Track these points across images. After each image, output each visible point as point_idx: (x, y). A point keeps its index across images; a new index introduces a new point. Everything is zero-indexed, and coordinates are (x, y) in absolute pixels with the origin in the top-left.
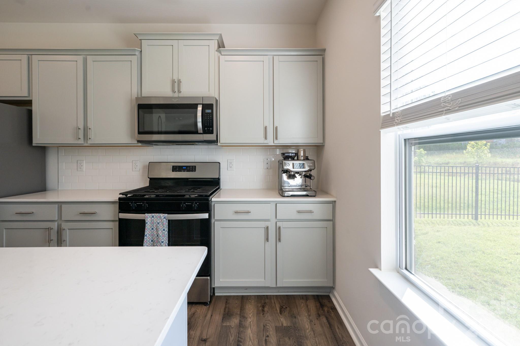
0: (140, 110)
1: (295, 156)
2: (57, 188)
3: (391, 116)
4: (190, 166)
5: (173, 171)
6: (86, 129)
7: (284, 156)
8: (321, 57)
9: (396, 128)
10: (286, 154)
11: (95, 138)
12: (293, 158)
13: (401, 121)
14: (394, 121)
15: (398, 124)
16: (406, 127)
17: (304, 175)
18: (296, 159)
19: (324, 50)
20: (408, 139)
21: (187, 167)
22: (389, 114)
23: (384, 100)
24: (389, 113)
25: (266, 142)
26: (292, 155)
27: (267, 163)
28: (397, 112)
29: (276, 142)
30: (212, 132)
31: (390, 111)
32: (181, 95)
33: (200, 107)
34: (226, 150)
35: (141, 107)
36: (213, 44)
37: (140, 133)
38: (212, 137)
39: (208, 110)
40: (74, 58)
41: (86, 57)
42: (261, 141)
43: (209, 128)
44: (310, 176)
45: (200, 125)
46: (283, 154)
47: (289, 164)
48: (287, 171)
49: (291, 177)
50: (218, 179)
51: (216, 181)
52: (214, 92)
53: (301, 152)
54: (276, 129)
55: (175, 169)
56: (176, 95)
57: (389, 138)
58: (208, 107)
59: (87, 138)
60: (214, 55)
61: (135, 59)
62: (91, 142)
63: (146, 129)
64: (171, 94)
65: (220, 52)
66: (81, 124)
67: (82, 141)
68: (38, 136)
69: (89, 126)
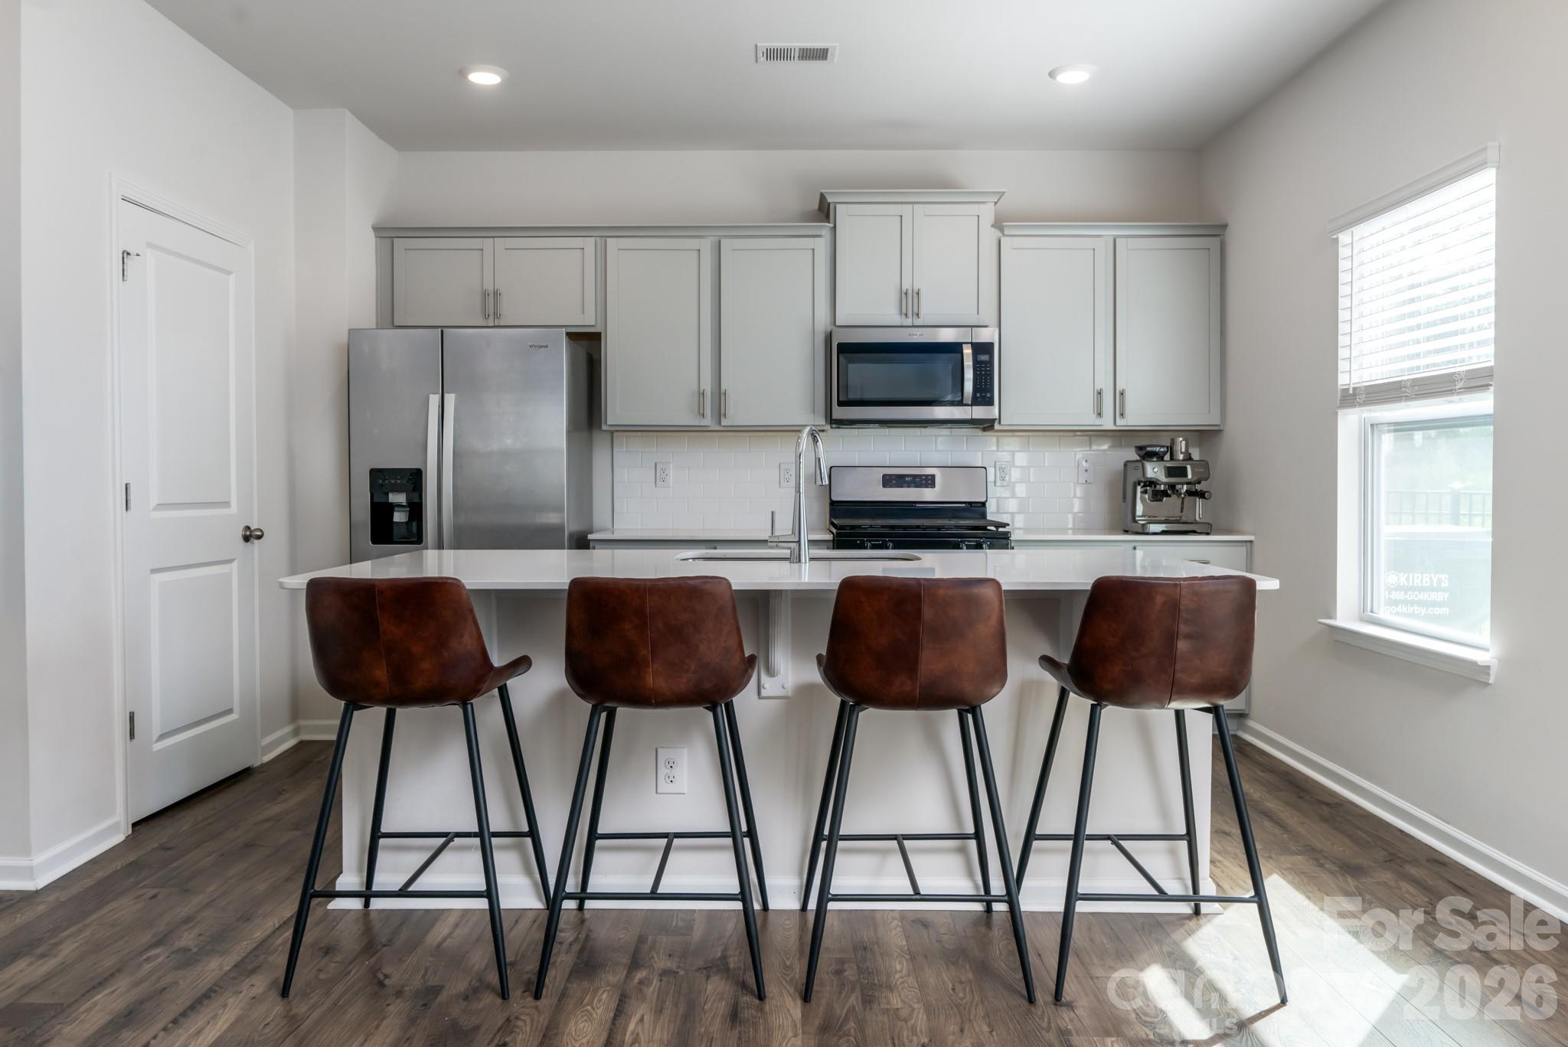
0: (840, 355)
1: (1166, 453)
2: (610, 526)
3: (1351, 392)
4: (920, 476)
5: (884, 486)
6: (719, 395)
7: (1143, 452)
8: (1217, 240)
9: (1357, 409)
10: (1149, 449)
11: (738, 413)
12: (1162, 455)
13: (1364, 401)
14: (1356, 399)
15: (1360, 405)
16: (1370, 410)
17: (1187, 491)
18: (1169, 459)
19: (1225, 227)
20: (1377, 424)
21: (915, 476)
22: (1348, 389)
23: (1342, 365)
24: (1347, 387)
25: (1098, 421)
26: (1162, 450)
27: (1086, 471)
28: (1360, 388)
29: (1119, 422)
30: (990, 403)
31: (1349, 384)
32: (918, 322)
33: (968, 351)
34: (990, 440)
35: (844, 348)
36: (988, 213)
37: (841, 404)
38: (992, 412)
39: (984, 358)
40: (693, 243)
41: (720, 242)
42: (1089, 420)
43: (984, 394)
44: (1201, 495)
45: (969, 386)
46: (1140, 448)
47: (1154, 470)
48: (1152, 483)
49: (1158, 496)
50: (983, 504)
51: (977, 508)
52: (988, 314)
53: (1181, 445)
54: (1120, 396)
55: (889, 481)
56: (909, 322)
57: (1349, 423)
58: (983, 350)
59: (719, 413)
60: (989, 235)
61: (821, 245)
62: (724, 422)
63: (853, 395)
64: (897, 320)
65: (1001, 229)
66: (707, 385)
67: (708, 421)
68: (617, 409)
69: (723, 388)
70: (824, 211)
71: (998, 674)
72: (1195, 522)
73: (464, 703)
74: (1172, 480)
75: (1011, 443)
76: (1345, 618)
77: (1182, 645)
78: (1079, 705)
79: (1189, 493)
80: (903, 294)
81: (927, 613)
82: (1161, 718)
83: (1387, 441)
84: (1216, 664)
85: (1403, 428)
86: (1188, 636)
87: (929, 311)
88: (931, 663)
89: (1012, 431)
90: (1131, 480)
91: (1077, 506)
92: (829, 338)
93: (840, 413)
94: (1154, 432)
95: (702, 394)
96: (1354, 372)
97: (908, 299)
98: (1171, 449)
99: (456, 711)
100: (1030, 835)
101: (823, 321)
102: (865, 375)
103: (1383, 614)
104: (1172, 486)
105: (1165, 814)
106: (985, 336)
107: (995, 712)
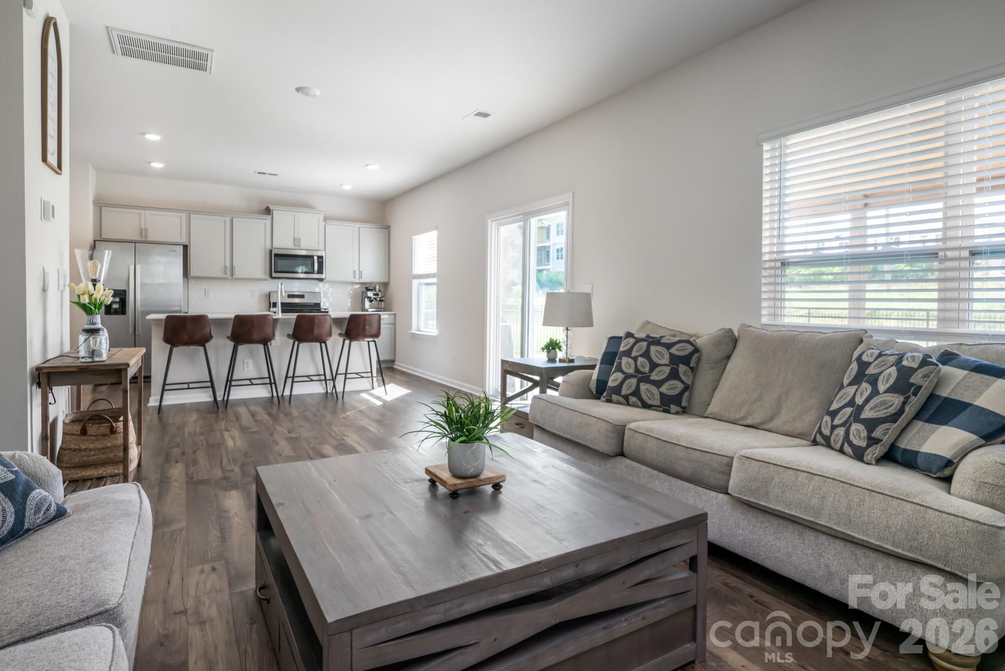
0: (275, 257)
3: (415, 276)
4: (300, 295)
5: (288, 298)
6: (232, 268)
8: (387, 230)
9: (417, 280)
10: (369, 288)
11: (238, 274)
12: (372, 290)
14: (417, 277)
16: (420, 280)
18: (374, 291)
19: (389, 227)
20: (421, 284)
21: (298, 295)
24: (415, 274)
25: (355, 280)
26: (373, 288)
27: (351, 294)
28: (417, 275)
29: (360, 280)
30: (322, 273)
32: (300, 248)
33: (316, 258)
34: (321, 284)
35: (276, 255)
36: (322, 217)
37: (275, 272)
38: (323, 276)
39: (321, 260)
40: (223, 218)
41: (232, 219)
42: (352, 279)
43: (320, 271)
44: (382, 301)
45: (316, 268)
46: (366, 288)
47: (370, 294)
48: (369, 298)
49: (371, 301)
50: (320, 304)
51: (318, 305)
52: (322, 247)
53: (378, 288)
54: (360, 273)
55: (290, 296)
56: (297, 248)
57: (415, 283)
58: (320, 258)
59: (232, 274)
60: (322, 223)
61: (268, 222)
62: (234, 276)
63: (279, 269)
64: (292, 246)
65: (326, 222)
66: (228, 264)
67: (228, 276)
68: (194, 271)
69: (234, 265)
70: (268, 211)
71: (330, 335)
72: (382, 308)
73: (203, 345)
74: (375, 297)
75: (327, 286)
76: (414, 331)
77: (367, 327)
78: (347, 342)
79: (379, 300)
80: (295, 239)
81: (316, 321)
82: (364, 343)
83: (424, 287)
84: (374, 331)
85: (427, 284)
86: (368, 325)
87: (303, 245)
88: (316, 332)
89: (329, 282)
90: (364, 297)
91: (349, 304)
92: (271, 251)
93: (274, 275)
94: (371, 283)
95: (226, 267)
96: (417, 271)
97: (296, 241)
98: (375, 288)
99: (201, 349)
100: (337, 374)
101: (268, 246)
102: (282, 263)
103: (422, 330)
104: (375, 299)
105: (366, 368)
106: (320, 254)
107: (329, 342)
